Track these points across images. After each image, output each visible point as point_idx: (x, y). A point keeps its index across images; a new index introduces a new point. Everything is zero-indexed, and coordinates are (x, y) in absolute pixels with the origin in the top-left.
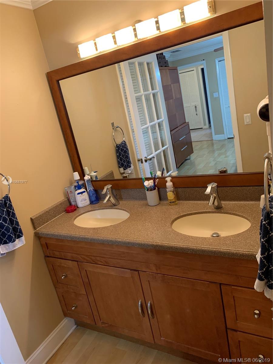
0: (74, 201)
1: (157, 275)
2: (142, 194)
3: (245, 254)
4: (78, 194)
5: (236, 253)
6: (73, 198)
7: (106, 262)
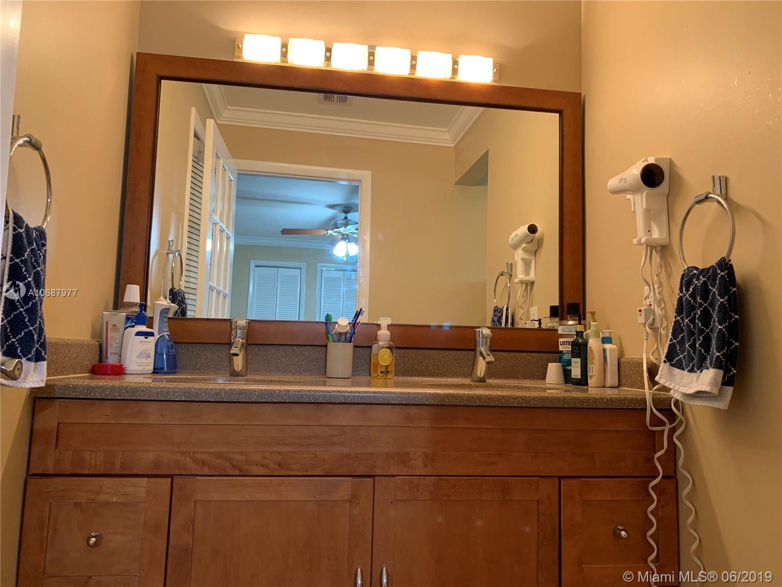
0: (115, 354)
1: (424, 479)
2: (303, 360)
3: (615, 398)
4: (139, 334)
5: (601, 398)
6: (114, 345)
7: (279, 465)
